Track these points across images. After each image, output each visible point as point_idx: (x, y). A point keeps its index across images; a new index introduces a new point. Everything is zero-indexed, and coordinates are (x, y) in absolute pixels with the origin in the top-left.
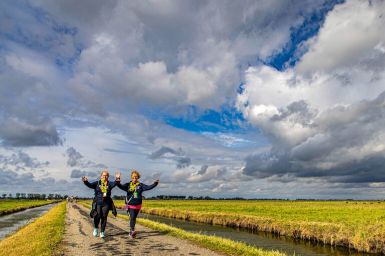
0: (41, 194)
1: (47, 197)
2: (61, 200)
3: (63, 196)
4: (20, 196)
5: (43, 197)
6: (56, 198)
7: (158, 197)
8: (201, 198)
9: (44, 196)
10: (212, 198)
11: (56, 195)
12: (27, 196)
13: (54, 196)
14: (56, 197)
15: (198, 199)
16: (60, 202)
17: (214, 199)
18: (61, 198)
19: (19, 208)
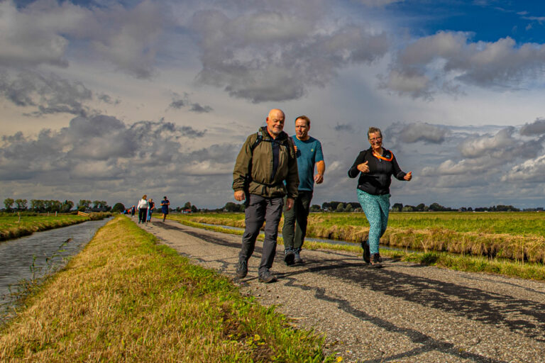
0: (62, 201)
1: (74, 208)
2: (108, 213)
4: (14, 206)
5: (67, 207)
6: (95, 210)
7: (325, 205)
8: (421, 208)
9: (69, 204)
10: (446, 207)
12: (29, 206)
13: (92, 205)
14: (96, 207)
15: (414, 209)
16: (108, 216)
17: (449, 210)
18: (108, 209)
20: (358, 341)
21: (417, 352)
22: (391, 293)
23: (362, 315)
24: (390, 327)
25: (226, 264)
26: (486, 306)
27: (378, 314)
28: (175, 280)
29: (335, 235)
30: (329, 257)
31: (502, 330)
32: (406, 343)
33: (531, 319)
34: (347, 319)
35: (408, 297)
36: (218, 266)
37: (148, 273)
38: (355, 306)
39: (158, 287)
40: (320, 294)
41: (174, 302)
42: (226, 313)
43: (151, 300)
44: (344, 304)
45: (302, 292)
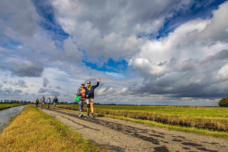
1: (20, 102)
3: (27, 101)
4: (7, 101)
7: (74, 103)
9: (18, 101)
11: (24, 101)
19: (8, 106)
20: (74, 126)
21: (83, 128)
22: (82, 119)
23: (76, 123)
24: (80, 124)
25: (52, 114)
26: (98, 122)
27: (78, 122)
28: (41, 117)
29: (75, 109)
30: (72, 113)
31: (99, 125)
32: (82, 127)
33: (105, 124)
34: (73, 123)
35: (85, 120)
36: (50, 114)
37: (36, 115)
38: (75, 121)
39: (38, 118)
40: (69, 119)
41: (41, 120)
42: (51, 122)
43: (37, 120)
44: (73, 121)
45: (66, 119)
